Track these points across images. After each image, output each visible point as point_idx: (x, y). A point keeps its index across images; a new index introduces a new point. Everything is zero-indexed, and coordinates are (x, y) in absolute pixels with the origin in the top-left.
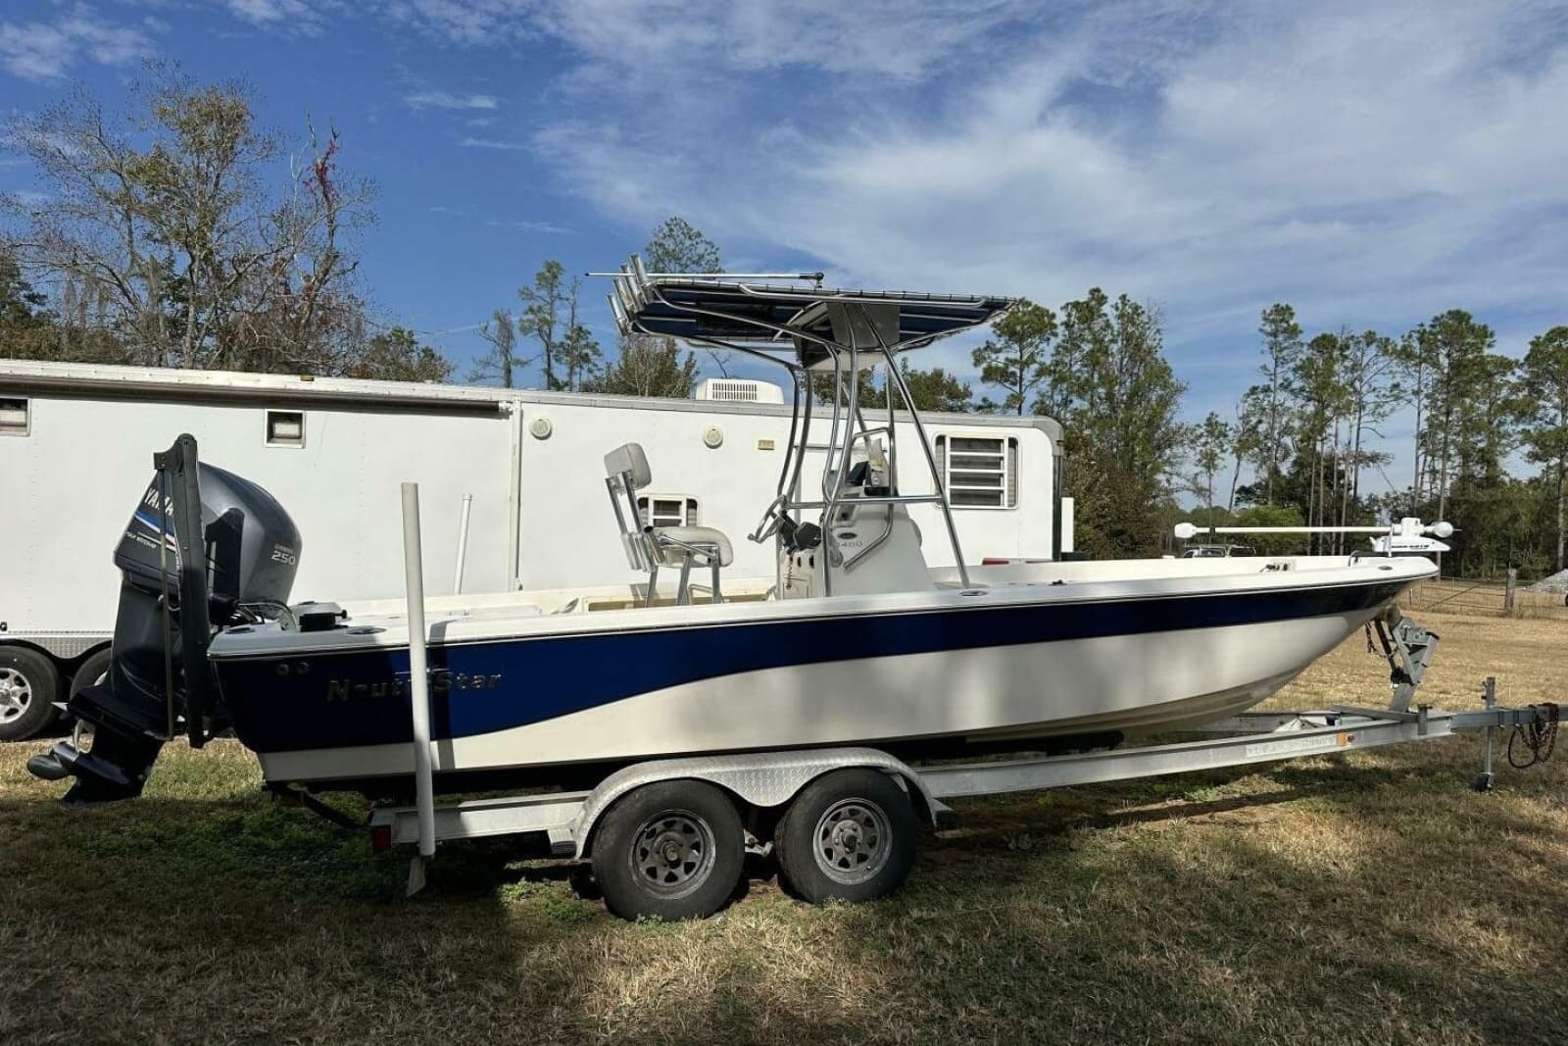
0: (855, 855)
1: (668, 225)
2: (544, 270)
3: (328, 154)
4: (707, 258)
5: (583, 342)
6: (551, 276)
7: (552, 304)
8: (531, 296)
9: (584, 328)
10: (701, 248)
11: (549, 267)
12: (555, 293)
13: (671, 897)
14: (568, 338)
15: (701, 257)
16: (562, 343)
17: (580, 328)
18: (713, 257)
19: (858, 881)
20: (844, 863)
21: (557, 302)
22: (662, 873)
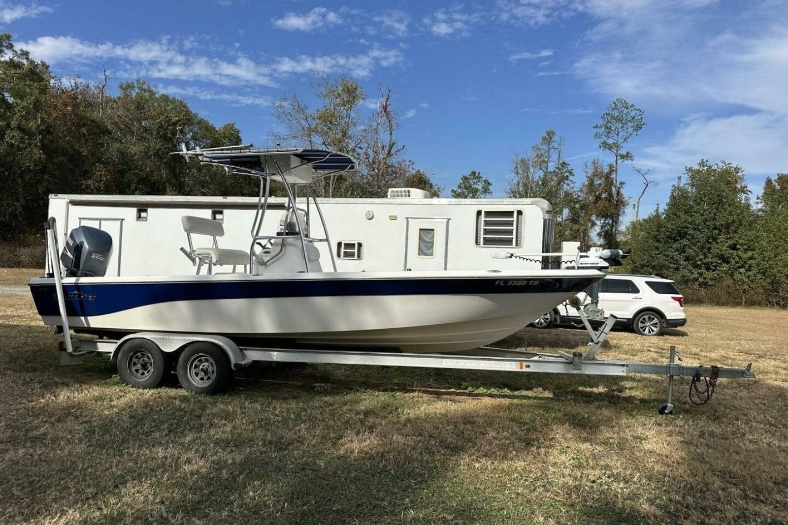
0: (207, 377)
1: (615, 103)
2: (546, 135)
3: (387, 99)
4: (637, 118)
5: (565, 170)
6: (549, 137)
7: (549, 152)
8: (539, 149)
9: (566, 162)
10: (633, 114)
11: (548, 133)
12: (551, 146)
13: (139, 380)
14: (557, 168)
15: (633, 118)
16: (554, 171)
17: (564, 163)
18: (639, 117)
19: (203, 386)
20: (202, 379)
21: (552, 151)
22: (141, 372)
